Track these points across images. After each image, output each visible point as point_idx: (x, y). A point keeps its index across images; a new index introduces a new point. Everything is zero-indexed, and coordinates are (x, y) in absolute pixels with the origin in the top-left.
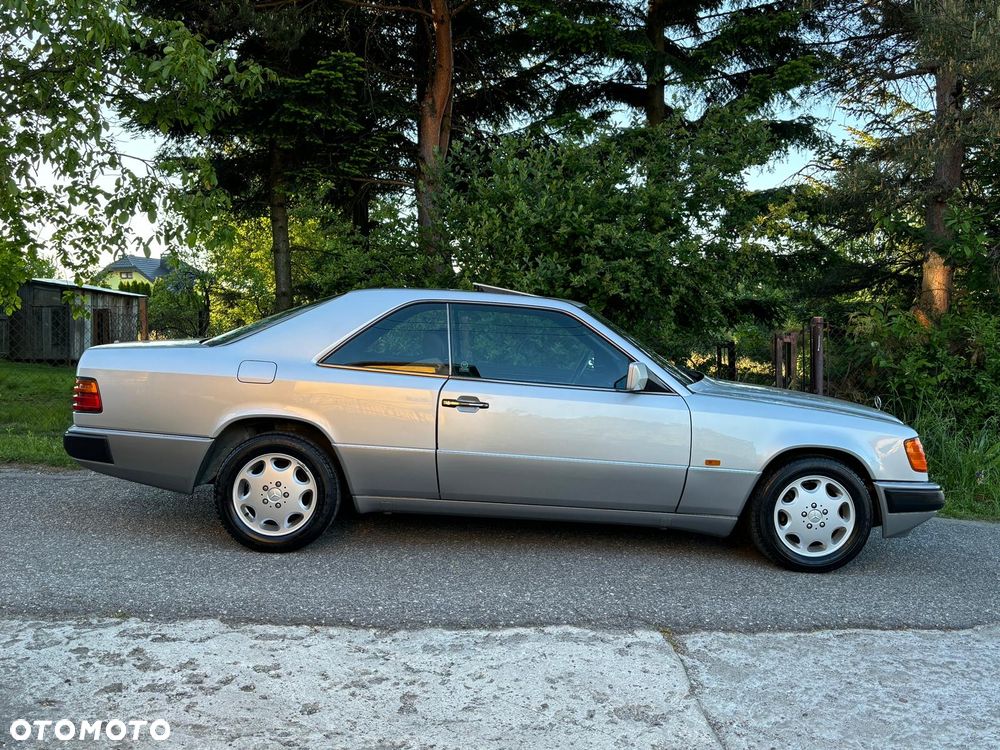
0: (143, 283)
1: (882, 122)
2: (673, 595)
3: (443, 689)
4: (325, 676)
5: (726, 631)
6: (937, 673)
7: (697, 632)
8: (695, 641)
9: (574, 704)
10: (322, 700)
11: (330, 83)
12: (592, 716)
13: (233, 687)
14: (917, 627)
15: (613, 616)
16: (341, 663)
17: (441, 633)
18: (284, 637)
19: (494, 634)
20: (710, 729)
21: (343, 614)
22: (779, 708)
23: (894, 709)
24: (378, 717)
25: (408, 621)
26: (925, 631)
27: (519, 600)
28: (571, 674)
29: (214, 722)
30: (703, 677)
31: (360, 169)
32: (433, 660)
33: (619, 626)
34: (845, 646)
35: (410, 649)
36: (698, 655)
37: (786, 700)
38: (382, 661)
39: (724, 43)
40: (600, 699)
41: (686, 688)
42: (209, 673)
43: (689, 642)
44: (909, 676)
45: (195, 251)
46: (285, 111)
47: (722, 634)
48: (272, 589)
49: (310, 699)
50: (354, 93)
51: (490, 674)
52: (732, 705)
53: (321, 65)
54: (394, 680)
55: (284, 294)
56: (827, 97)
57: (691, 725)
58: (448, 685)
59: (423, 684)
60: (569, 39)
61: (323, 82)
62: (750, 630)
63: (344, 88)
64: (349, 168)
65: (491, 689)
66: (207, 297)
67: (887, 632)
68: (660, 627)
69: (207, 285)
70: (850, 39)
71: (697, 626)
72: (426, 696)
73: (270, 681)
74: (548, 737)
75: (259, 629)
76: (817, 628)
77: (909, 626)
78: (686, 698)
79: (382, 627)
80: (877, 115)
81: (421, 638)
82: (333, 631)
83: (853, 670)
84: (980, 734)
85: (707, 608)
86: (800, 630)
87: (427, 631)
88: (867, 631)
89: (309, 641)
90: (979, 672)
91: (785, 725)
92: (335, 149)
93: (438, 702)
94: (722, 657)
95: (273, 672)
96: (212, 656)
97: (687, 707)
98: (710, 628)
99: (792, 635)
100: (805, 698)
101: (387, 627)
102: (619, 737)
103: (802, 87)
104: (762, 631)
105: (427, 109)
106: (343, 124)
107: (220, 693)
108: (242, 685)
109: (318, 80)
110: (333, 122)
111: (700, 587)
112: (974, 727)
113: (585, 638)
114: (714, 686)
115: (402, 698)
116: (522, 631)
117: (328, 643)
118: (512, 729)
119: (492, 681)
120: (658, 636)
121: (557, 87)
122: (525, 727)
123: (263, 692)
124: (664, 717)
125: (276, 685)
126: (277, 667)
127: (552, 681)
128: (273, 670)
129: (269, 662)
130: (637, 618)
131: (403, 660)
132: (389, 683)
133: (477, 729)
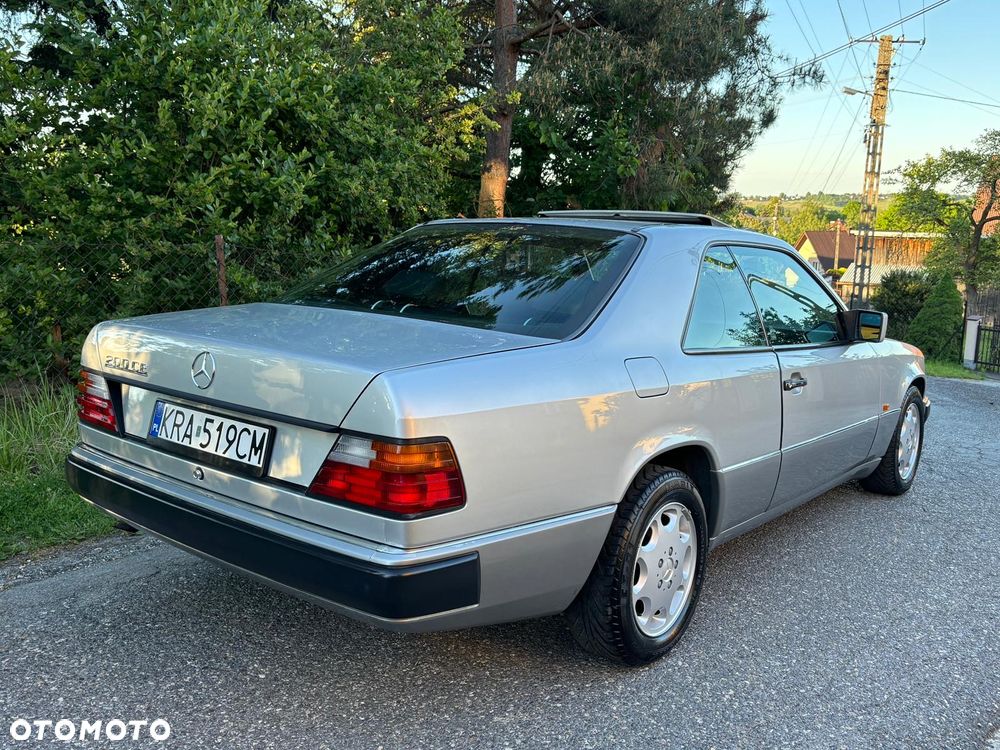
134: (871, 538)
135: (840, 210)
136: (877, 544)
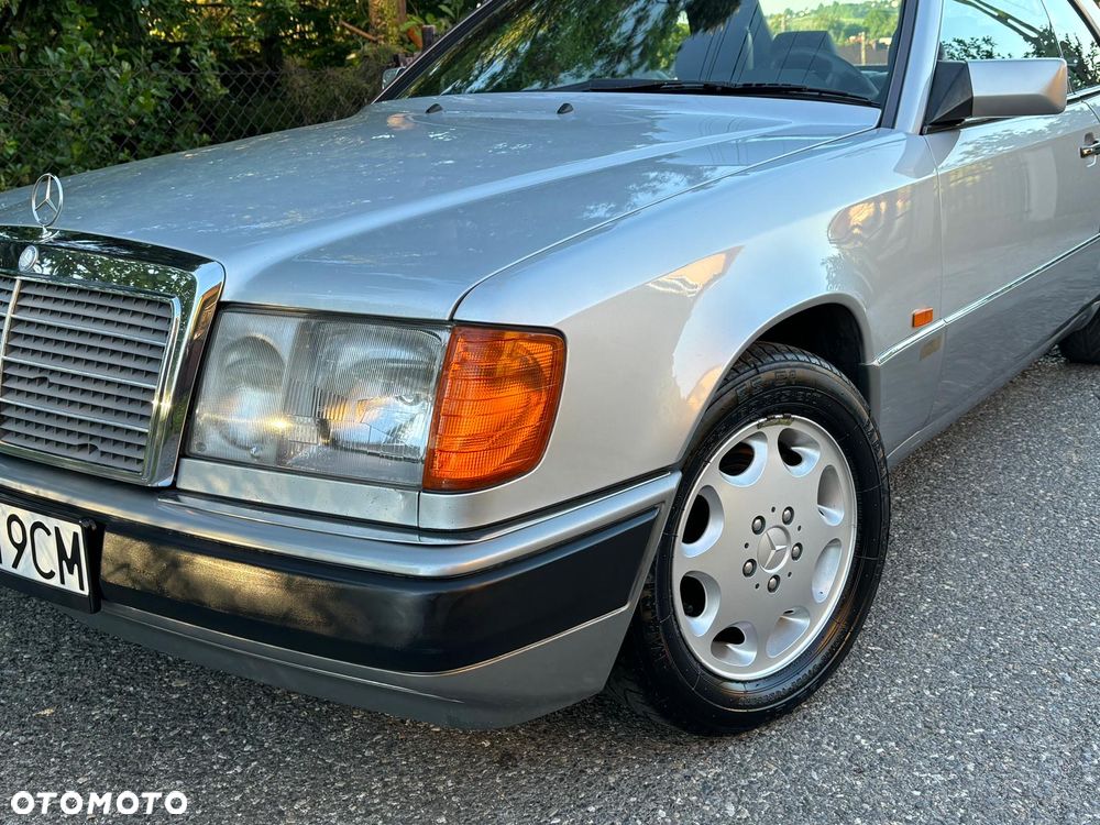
134: (1032, 458)
135: (860, 21)
136: (1046, 469)
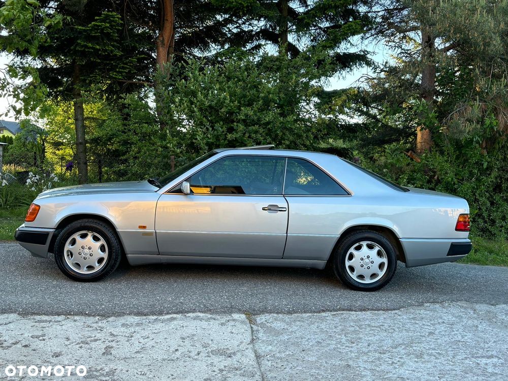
0: (8, 137)
1: (406, 53)
2: (256, 296)
3: (128, 343)
4: (68, 339)
5: (278, 313)
6: (373, 330)
7: (263, 314)
8: (261, 319)
9: (191, 349)
10: (64, 350)
11: (102, 30)
12: (199, 354)
13: (19, 346)
14: (372, 310)
15: (222, 307)
16: (78, 332)
17: (133, 318)
18: (50, 321)
19: (160, 317)
20: (255, 358)
21: (83, 309)
22: (292, 348)
23: (346, 346)
24: (91, 357)
25: (117, 312)
26: (376, 312)
27: (177, 301)
28: (194, 335)
29: (6, 362)
30: (260, 335)
31: (122, 75)
32: (126, 330)
33: (225, 312)
34: (335, 319)
35: (115, 326)
36: (262, 325)
37: (297, 344)
38: (99, 331)
39: (316, 13)
40: (205, 346)
41: (249, 340)
42: (7, 339)
43: (258, 319)
44: (360, 331)
45: (36, 119)
46: (78, 44)
47: (275, 315)
48: (48, 298)
49: (58, 350)
50: (116, 35)
51: (152, 336)
52: (270, 347)
53: (97, 20)
54: (103, 340)
55: (81, 143)
56: (375, 40)
57: (246, 356)
58: (130, 342)
59: (117, 342)
60: (234, 7)
61: (99, 29)
62: (289, 313)
63: (111, 32)
64: (115, 75)
65: (152, 343)
66: (43, 144)
67: (357, 313)
68: (244, 312)
69: (43, 137)
70: (385, 10)
71: (264, 311)
72: (118, 347)
73: (38, 342)
74: (174, 364)
75: (38, 318)
76: (323, 311)
77: (368, 309)
78: (248, 344)
79: (103, 316)
80: (403, 49)
81: (122, 320)
82: (76, 318)
83: (334, 330)
84: (382, 356)
85: (271, 302)
86: (315, 312)
87: (126, 317)
88: (348, 312)
89: (63, 323)
90: (393, 329)
91: (293, 355)
92: (108, 64)
93: (123, 349)
94: (273, 325)
95: (41, 338)
96: (10, 331)
97: (247, 349)
98: (270, 312)
99: (310, 314)
100: (307, 343)
101: (104, 315)
102: (209, 363)
103: (362, 35)
104: (296, 313)
105: (160, 43)
106: (112, 51)
107: (11, 349)
108: (24, 344)
109: (95, 28)
110: (106, 50)
111: (272, 293)
112: (380, 353)
113: (205, 318)
114: (264, 339)
115: (106, 348)
116: (175, 316)
117: (73, 324)
118: (158, 360)
119: (153, 339)
120: (243, 316)
121: (235, 31)
122: (164, 360)
123: (34, 347)
124: (234, 354)
125: (41, 344)
126: (44, 335)
127: (184, 339)
128: (42, 337)
129: (40, 333)
130: (235, 308)
131: (110, 331)
132: (101, 341)
133: (140, 361)
